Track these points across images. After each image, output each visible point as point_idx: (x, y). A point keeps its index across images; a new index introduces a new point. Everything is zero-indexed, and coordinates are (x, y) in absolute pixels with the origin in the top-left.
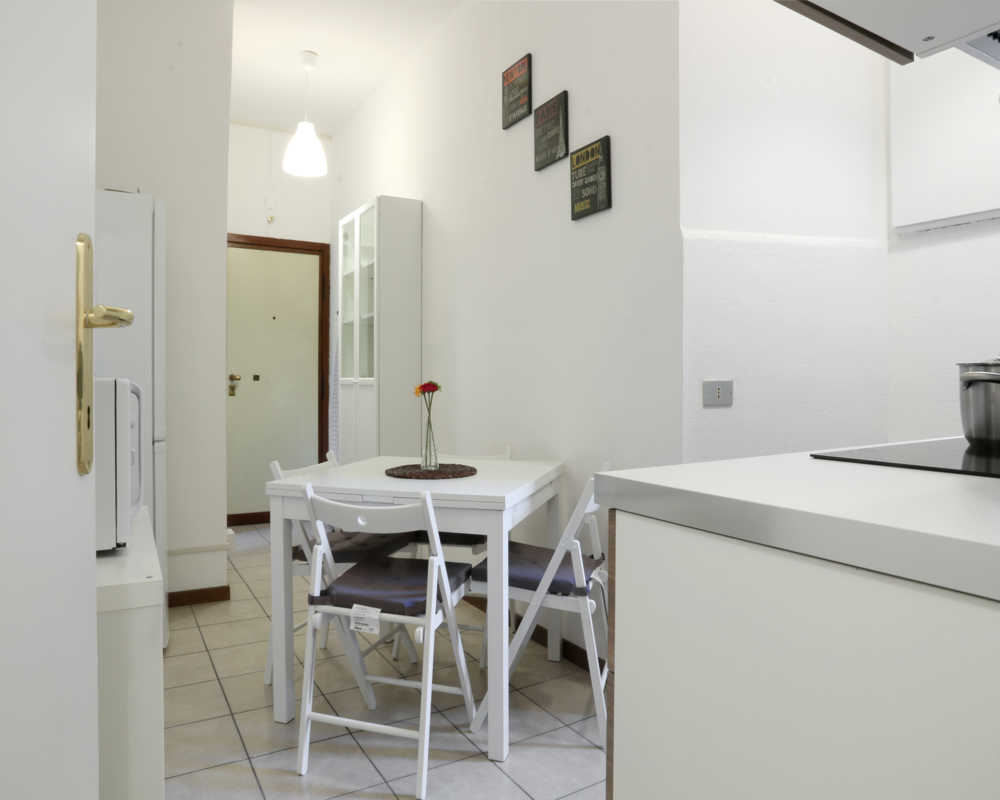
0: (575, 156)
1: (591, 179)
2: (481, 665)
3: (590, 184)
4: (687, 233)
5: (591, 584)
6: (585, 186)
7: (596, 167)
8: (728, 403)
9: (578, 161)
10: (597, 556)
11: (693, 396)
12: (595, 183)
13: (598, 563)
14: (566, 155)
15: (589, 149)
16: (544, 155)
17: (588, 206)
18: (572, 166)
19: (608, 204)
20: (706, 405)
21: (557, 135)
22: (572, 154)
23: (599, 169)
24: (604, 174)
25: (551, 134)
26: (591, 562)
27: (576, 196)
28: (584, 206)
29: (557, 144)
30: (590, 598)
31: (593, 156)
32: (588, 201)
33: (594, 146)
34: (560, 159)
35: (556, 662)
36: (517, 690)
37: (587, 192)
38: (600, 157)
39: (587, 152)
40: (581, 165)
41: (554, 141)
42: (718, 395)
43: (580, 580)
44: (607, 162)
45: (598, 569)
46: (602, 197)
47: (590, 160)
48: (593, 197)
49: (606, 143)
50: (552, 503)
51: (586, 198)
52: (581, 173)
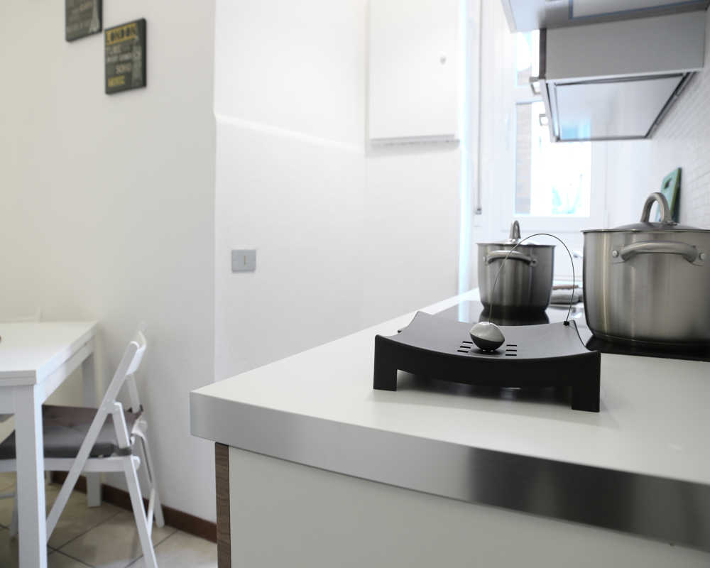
0: (109, 33)
1: (126, 57)
2: (12, 533)
3: (125, 62)
4: (220, 118)
5: (133, 439)
6: (119, 63)
7: (131, 46)
8: (251, 269)
9: (113, 37)
10: (135, 410)
11: (223, 262)
12: (130, 61)
13: (137, 415)
14: (100, 30)
15: (125, 28)
16: (76, 28)
17: (123, 83)
18: (106, 41)
19: (143, 83)
20: (234, 271)
21: (90, 11)
22: (107, 30)
23: (135, 48)
24: (139, 53)
25: (83, 7)
26: (131, 416)
27: (110, 72)
28: (119, 81)
29: (90, 17)
30: (134, 455)
31: (128, 35)
32: (123, 77)
33: (130, 26)
34: (93, 33)
35: (97, 507)
36: (56, 550)
37: (121, 69)
38: (136, 38)
39: (123, 31)
40: (115, 42)
41: (87, 15)
42: (244, 262)
43: (124, 440)
44: (143, 43)
45: (137, 421)
46: (137, 75)
47: (126, 38)
48: (128, 75)
49: (142, 25)
50: (88, 364)
51: (121, 74)
52: (116, 50)
